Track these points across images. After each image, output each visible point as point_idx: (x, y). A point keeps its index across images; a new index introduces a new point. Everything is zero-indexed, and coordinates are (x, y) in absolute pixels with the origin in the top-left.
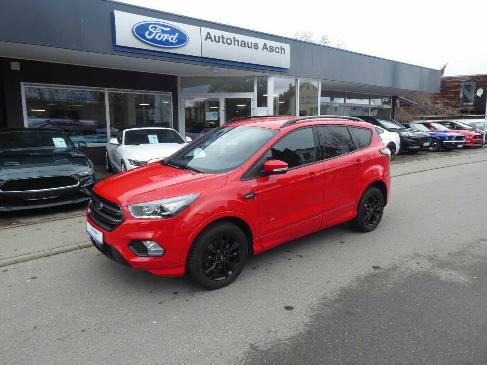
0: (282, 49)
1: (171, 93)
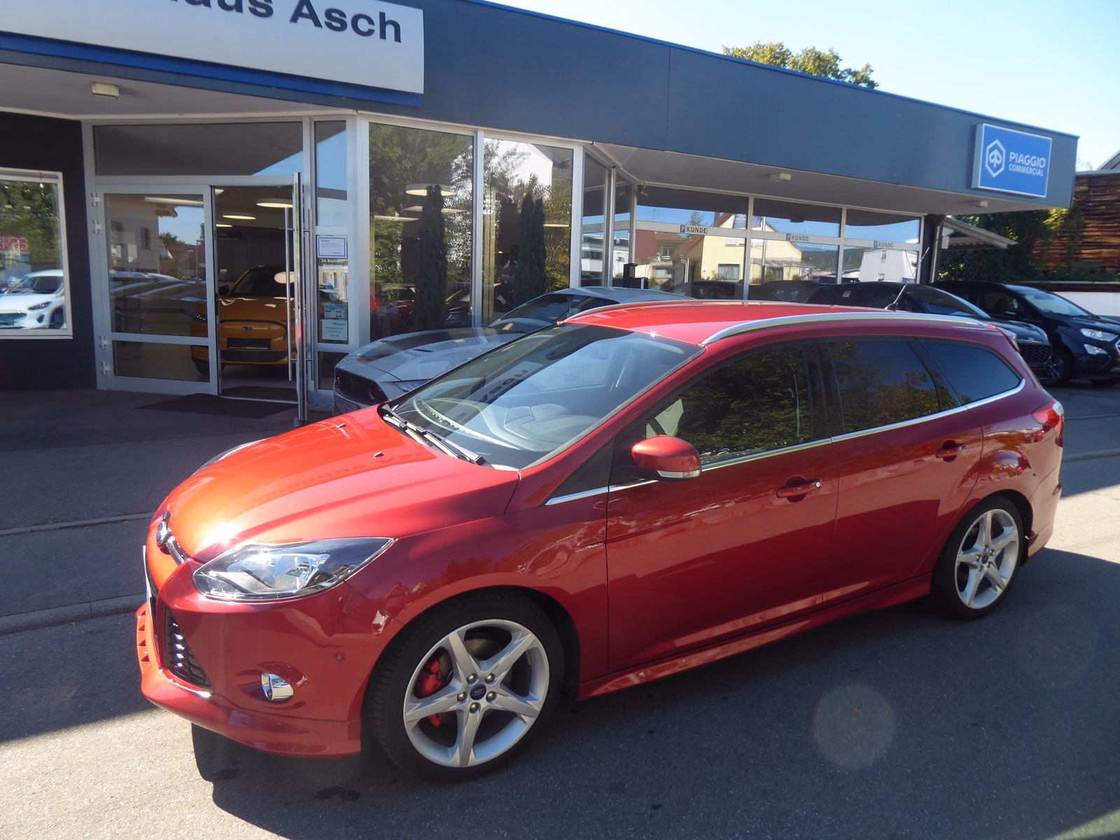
0: (384, 23)
1: (60, 174)
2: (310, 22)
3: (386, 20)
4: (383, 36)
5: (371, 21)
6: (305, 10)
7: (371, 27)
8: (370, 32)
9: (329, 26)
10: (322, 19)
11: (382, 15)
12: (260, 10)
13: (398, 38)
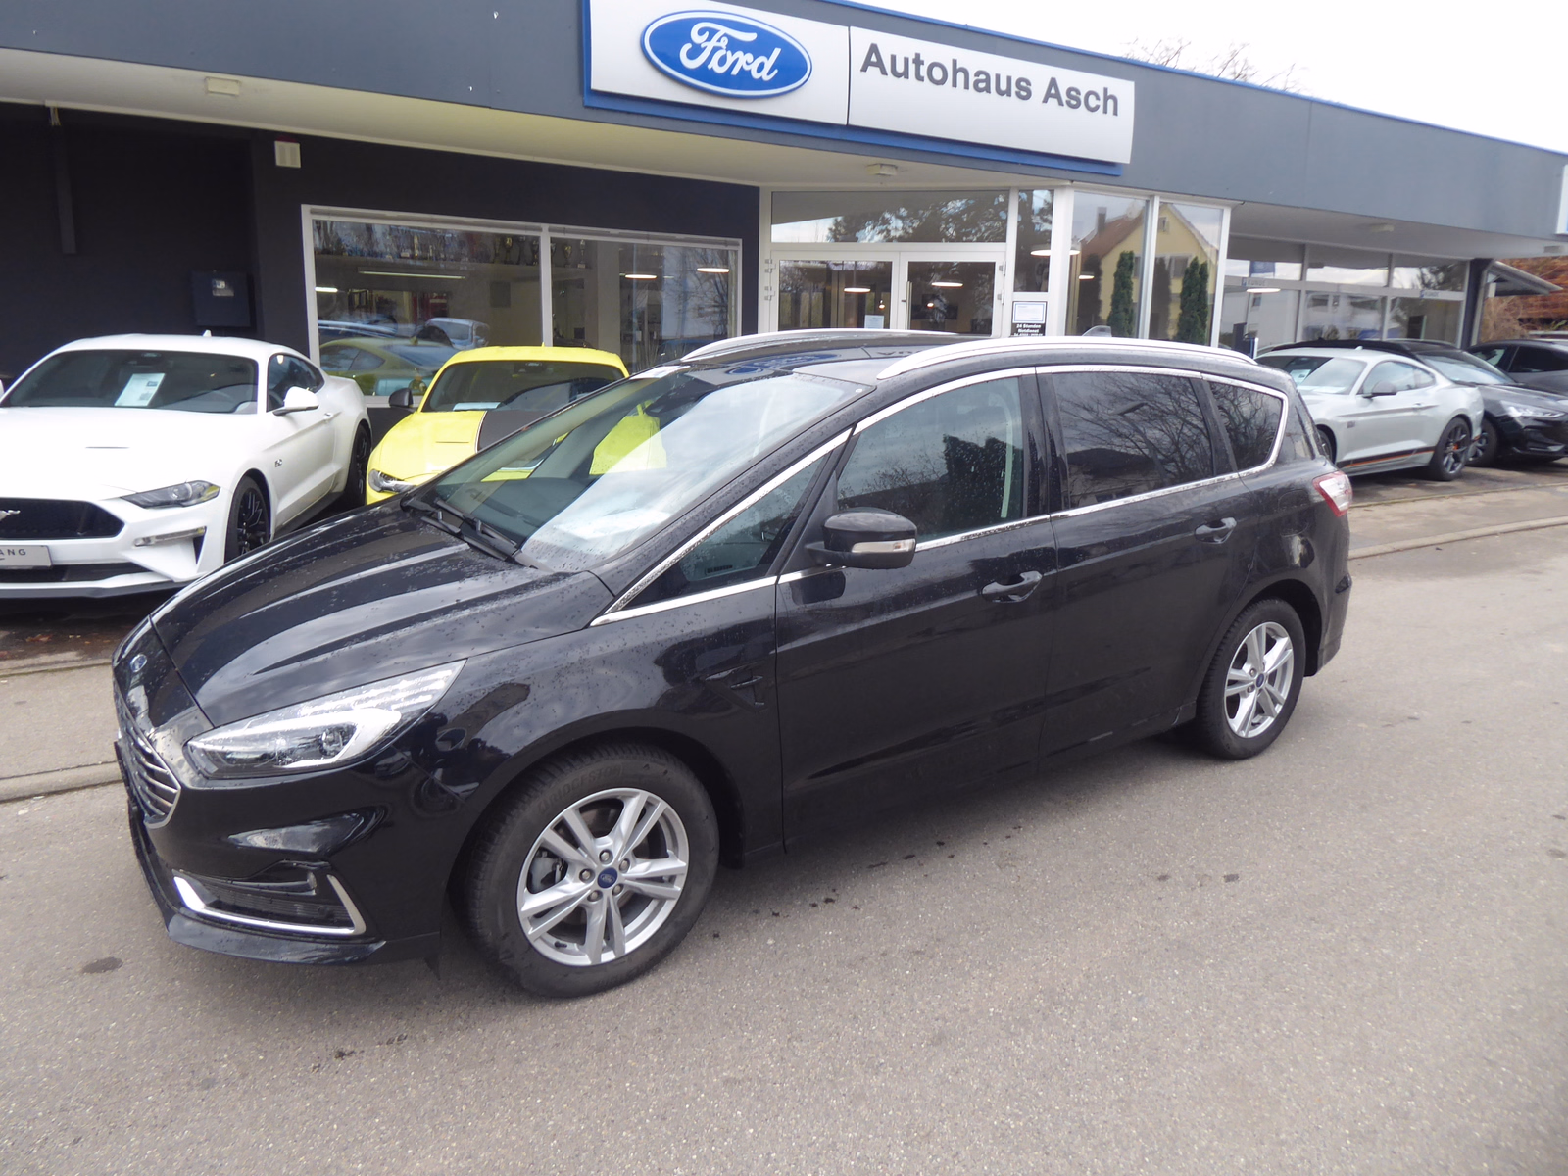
1: (740, 241)
2: (1055, 101)
3: (1109, 94)
4: (1105, 111)
5: (1098, 98)
6: (1053, 91)
7: (1097, 103)
8: (1097, 107)
9: (1068, 103)
10: (1065, 98)
11: (1106, 90)
12: (1024, 94)
13: (1115, 113)
